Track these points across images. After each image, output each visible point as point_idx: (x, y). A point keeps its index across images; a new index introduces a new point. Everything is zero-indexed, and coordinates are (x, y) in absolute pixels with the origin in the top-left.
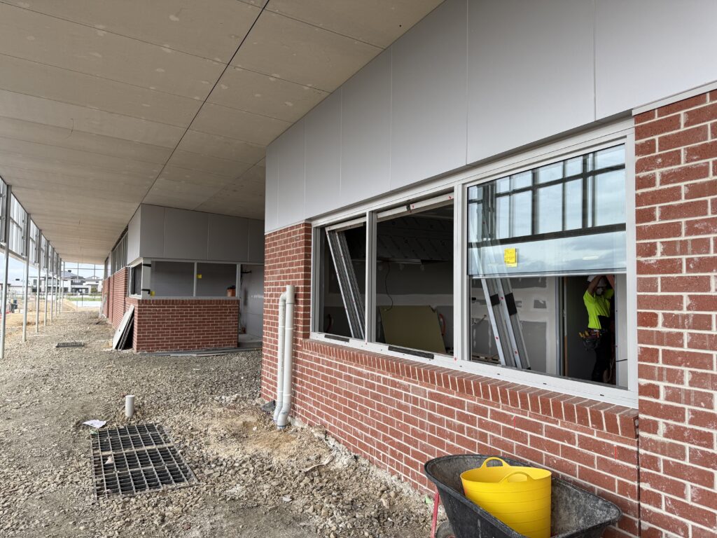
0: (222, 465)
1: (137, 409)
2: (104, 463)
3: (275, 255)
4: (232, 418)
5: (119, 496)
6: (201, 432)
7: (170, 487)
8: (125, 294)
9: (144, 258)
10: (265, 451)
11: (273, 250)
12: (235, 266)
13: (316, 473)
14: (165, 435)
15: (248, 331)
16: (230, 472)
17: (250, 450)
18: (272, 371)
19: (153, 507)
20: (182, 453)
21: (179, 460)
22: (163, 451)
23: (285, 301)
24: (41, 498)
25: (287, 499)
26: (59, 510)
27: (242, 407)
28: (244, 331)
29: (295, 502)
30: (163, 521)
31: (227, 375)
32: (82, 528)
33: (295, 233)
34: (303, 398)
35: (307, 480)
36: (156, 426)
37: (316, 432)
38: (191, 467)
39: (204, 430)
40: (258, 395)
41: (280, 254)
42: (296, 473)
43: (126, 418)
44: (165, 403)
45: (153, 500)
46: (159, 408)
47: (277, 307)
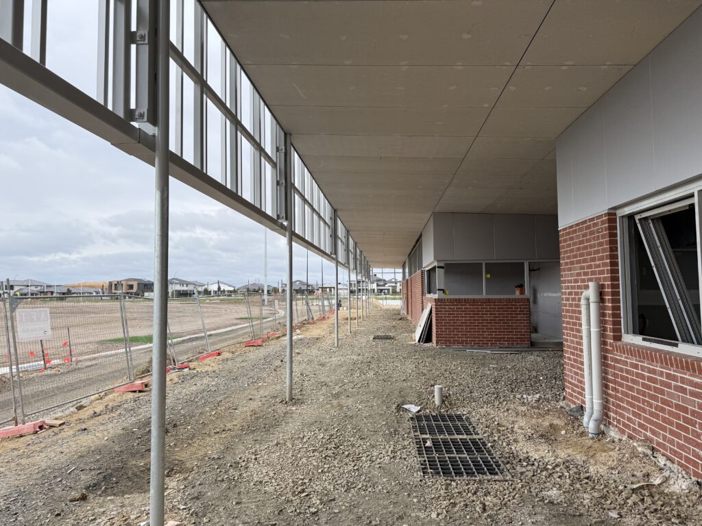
0: (533, 465)
1: (444, 398)
2: (424, 445)
3: (572, 251)
4: (538, 418)
5: (441, 478)
6: (507, 429)
7: (485, 477)
8: (423, 293)
9: (438, 261)
10: (580, 458)
11: (569, 246)
12: (523, 264)
13: (646, 492)
14: (473, 427)
15: (539, 330)
16: (544, 473)
17: (562, 454)
18: (576, 374)
19: (473, 494)
20: (492, 447)
21: (489, 452)
22: (474, 442)
23: (588, 299)
24: (380, 467)
25: (614, 514)
26: (395, 481)
27: (546, 408)
28: (536, 330)
29: (625, 520)
30: (484, 510)
31: (525, 373)
32: (415, 500)
33: (595, 225)
34: (619, 406)
35: (634, 498)
36: (464, 417)
37: (639, 446)
38: (503, 462)
39: (510, 426)
40: (562, 398)
41: (579, 249)
42: (621, 488)
43: (436, 406)
44: (469, 395)
45: (473, 487)
46: (464, 400)
47: (578, 306)
